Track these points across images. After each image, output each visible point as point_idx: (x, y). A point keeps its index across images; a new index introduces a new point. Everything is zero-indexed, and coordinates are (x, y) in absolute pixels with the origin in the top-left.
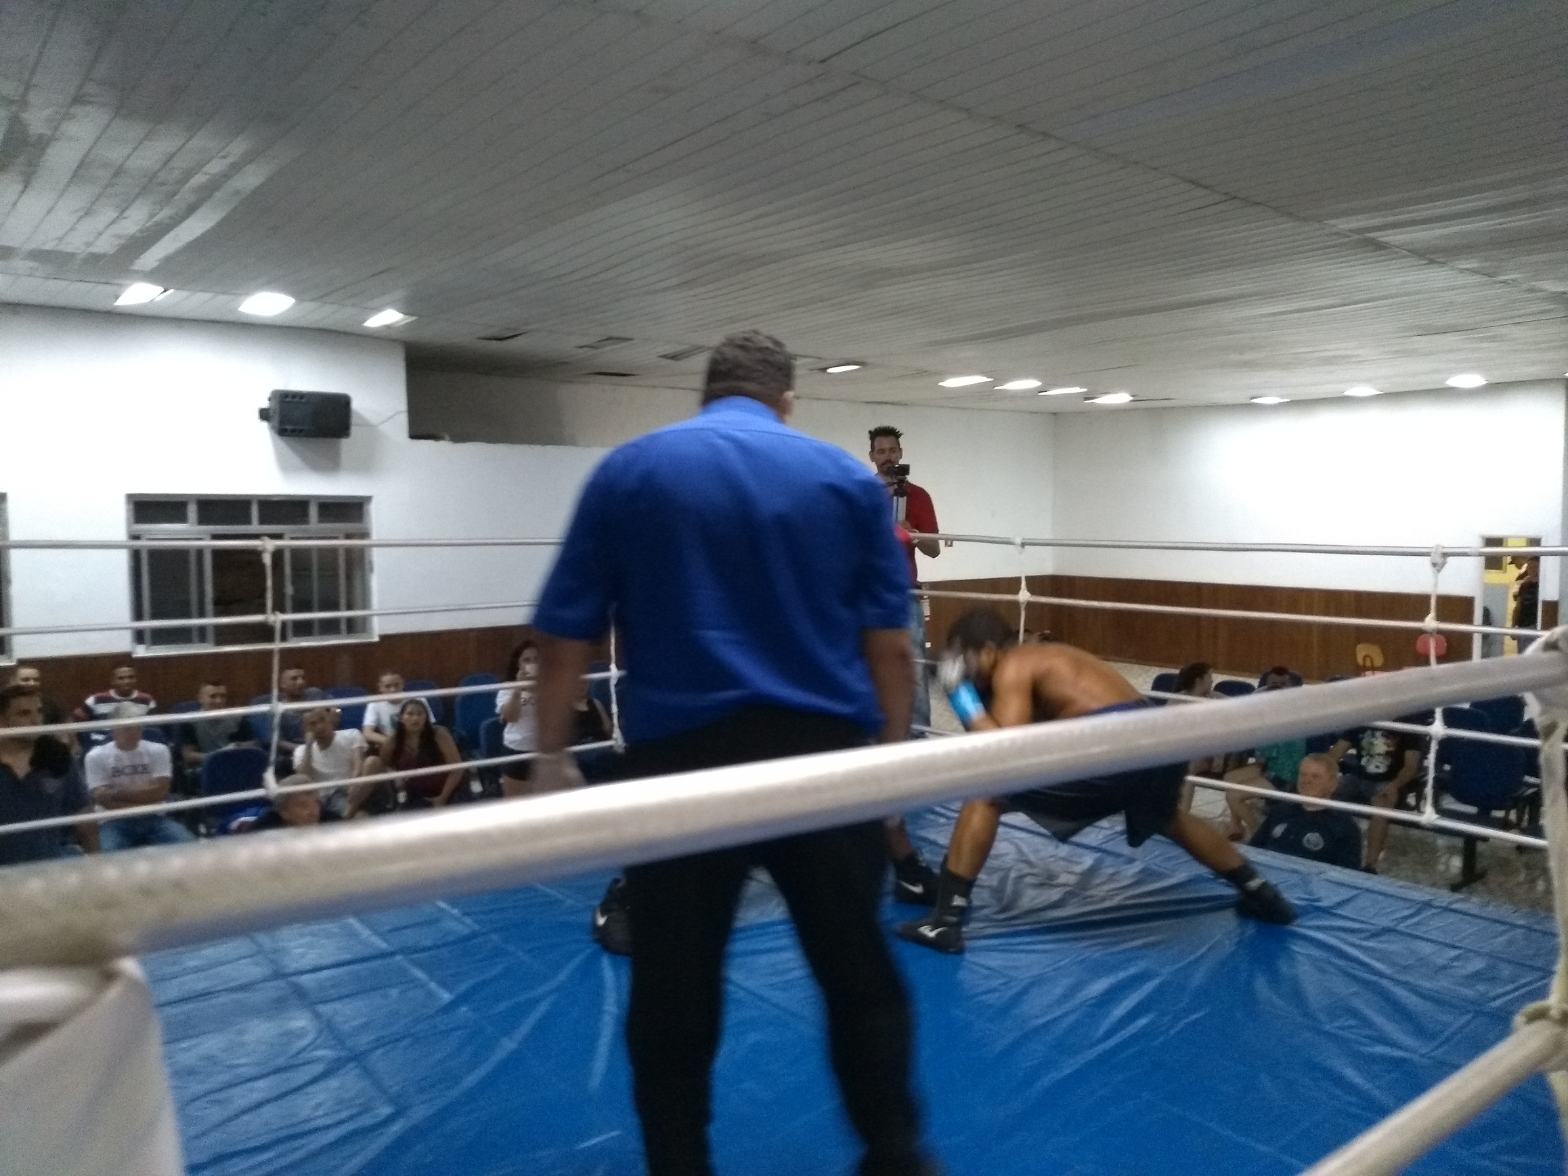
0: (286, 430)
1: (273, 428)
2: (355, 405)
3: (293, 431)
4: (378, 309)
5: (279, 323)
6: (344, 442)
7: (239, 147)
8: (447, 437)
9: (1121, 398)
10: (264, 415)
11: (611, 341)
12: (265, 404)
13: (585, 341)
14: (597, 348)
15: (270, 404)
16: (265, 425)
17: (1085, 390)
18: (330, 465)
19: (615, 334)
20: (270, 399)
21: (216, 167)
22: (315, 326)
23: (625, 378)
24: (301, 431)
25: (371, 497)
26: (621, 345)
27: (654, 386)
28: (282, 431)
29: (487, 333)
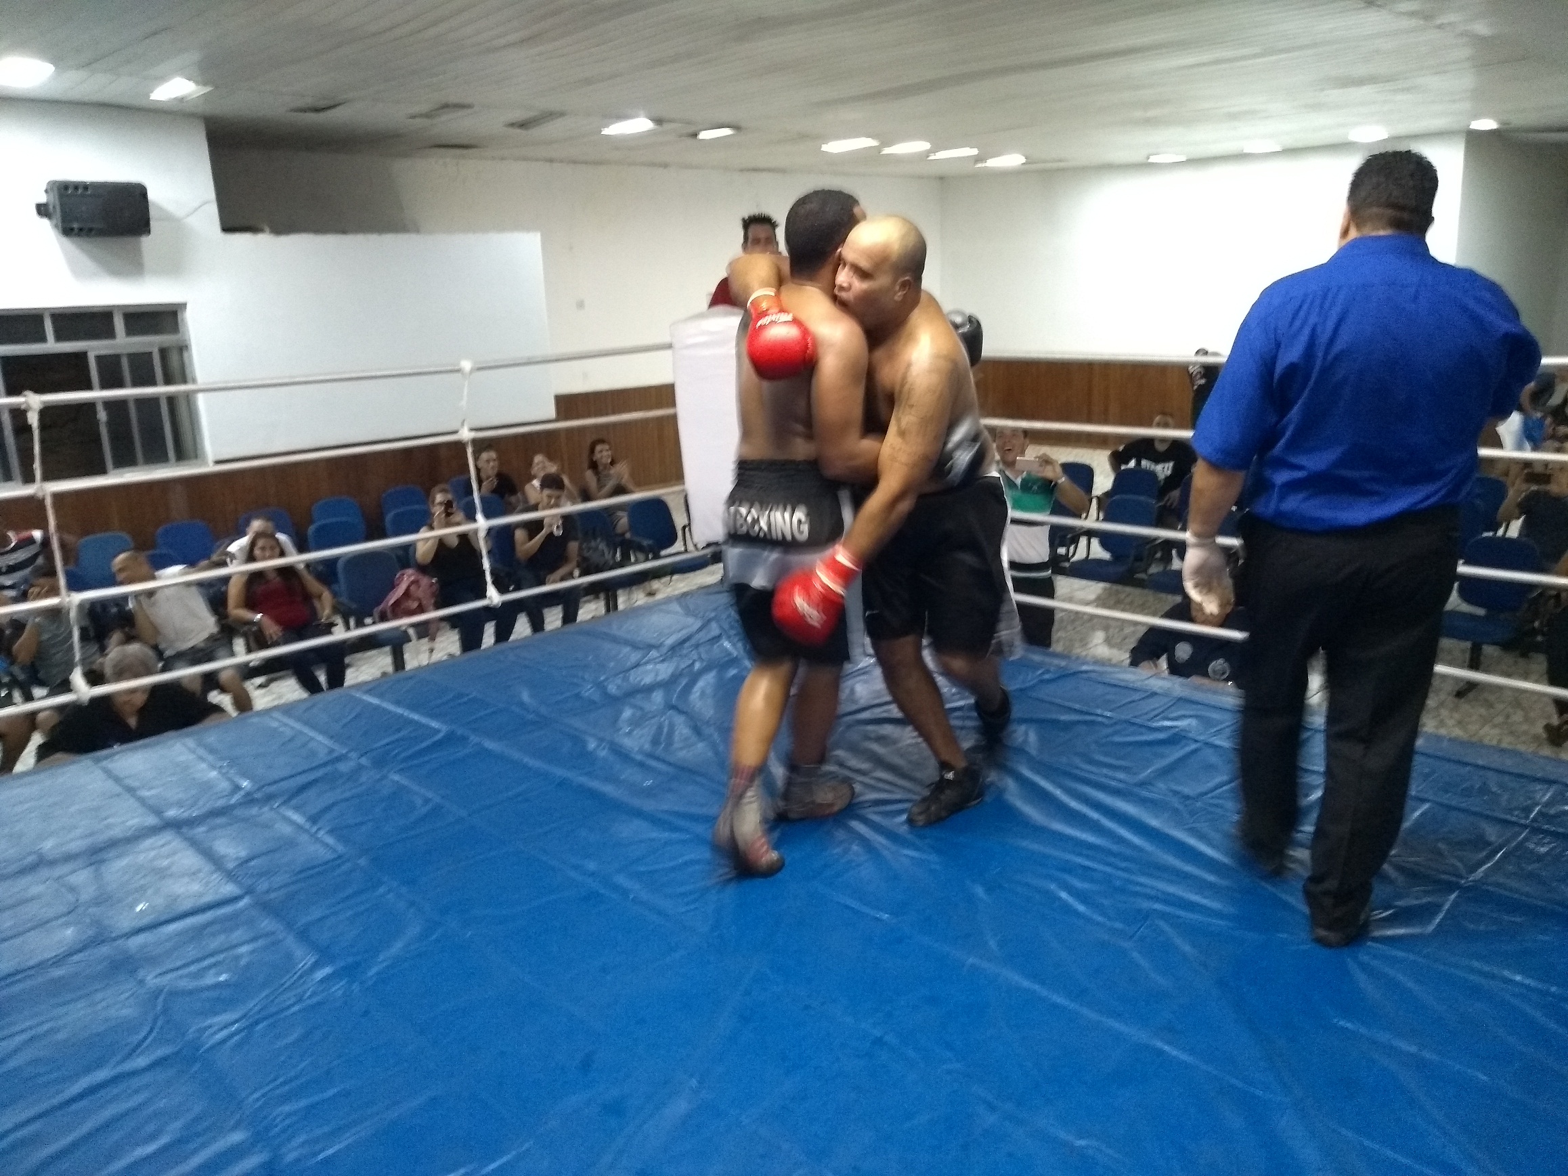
0: (72, 229)
1: (56, 226)
2: (151, 196)
3: (81, 230)
4: (162, 79)
6: (145, 241)
8: (267, 229)
9: (1012, 160)
10: (42, 210)
11: (445, 110)
12: (43, 199)
13: (417, 109)
14: (433, 117)
15: (48, 196)
16: (45, 223)
17: (975, 152)
18: (134, 268)
19: (453, 99)
20: (46, 191)
22: (86, 99)
23: (471, 149)
24: (90, 230)
25: (186, 304)
26: (461, 113)
27: (503, 159)
28: (67, 231)
29: (301, 103)
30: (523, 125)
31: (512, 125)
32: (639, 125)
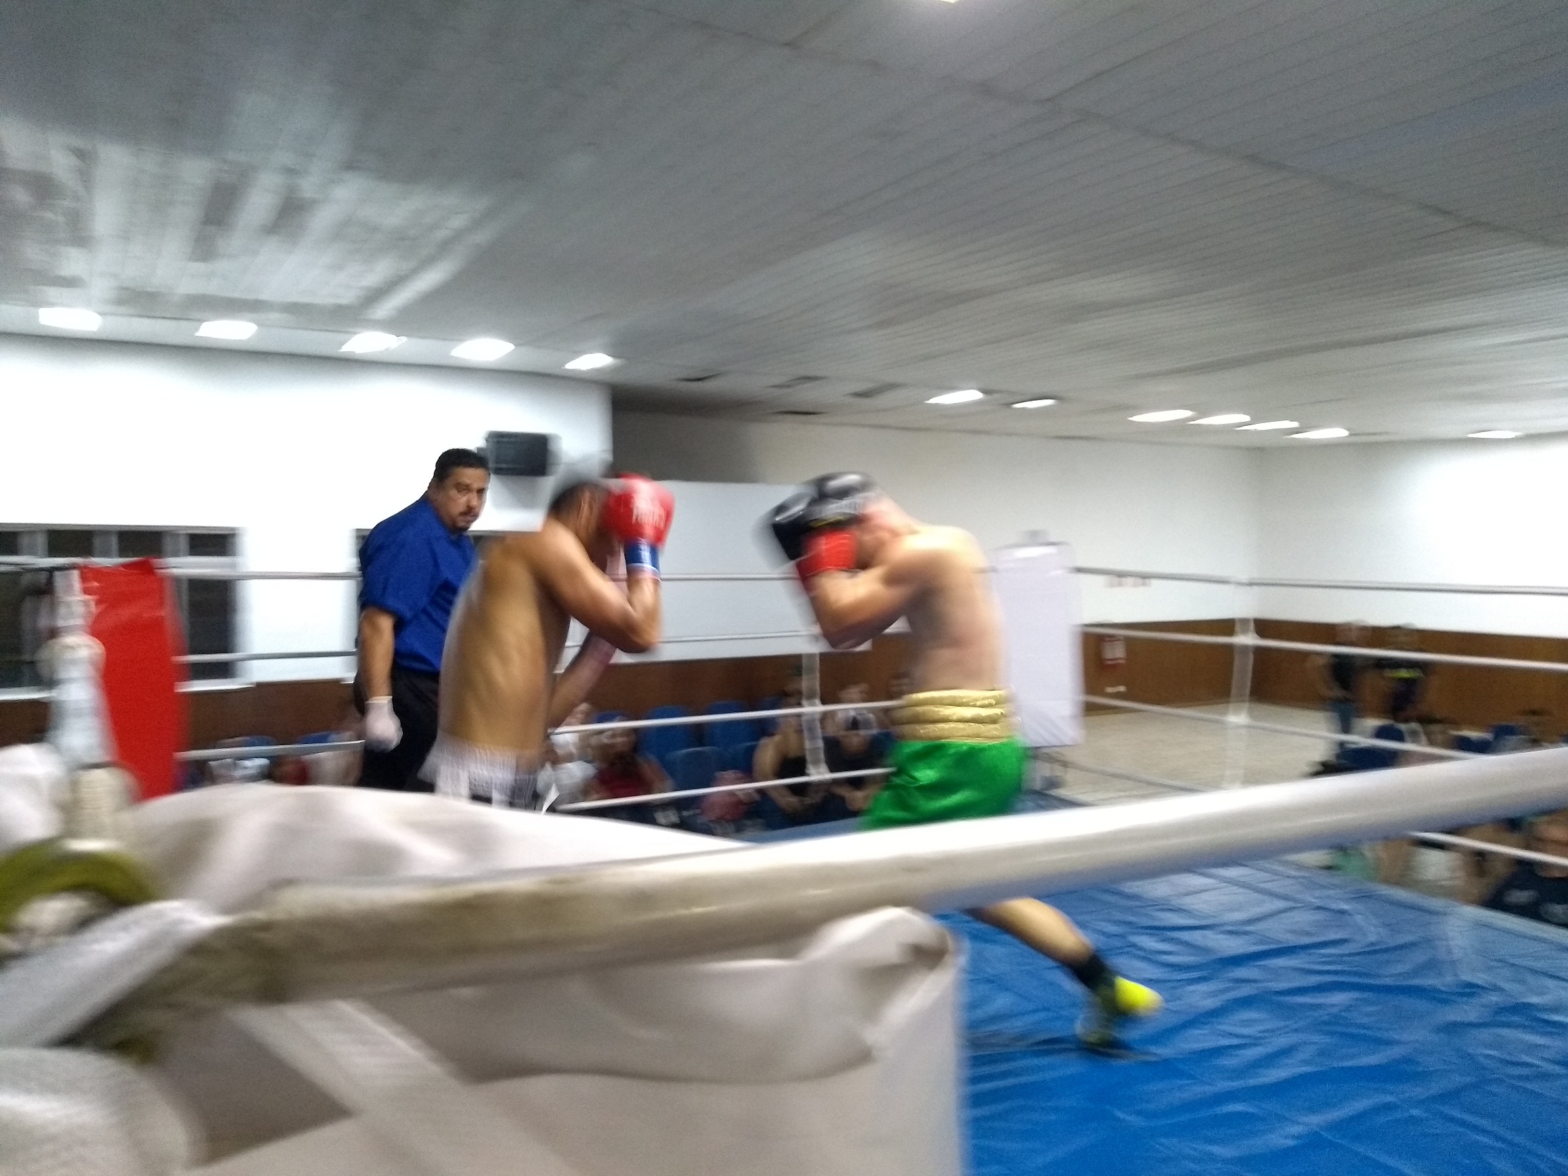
4: (582, 353)
5: (496, 367)
7: (481, 204)
9: (1334, 433)
11: (802, 381)
13: (777, 381)
14: (789, 386)
19: (810, 373)
21: (458, 222)
22: (522, 369)
23: (812, 416)
26: (813, 384)
27: (843, 424)
29: (685, 375)
30: (865, 394)
31: (854, 394)
32: (972, 395)
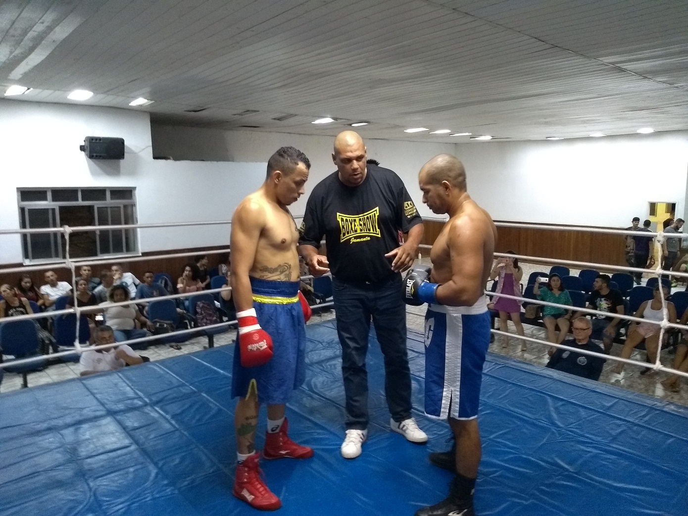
0: (93, 156)
1: (87, 155)
2: (126, 143)
3: (97, 156)
4: (135, 98)
5: (87, 104)
6: (122, 161)
8: (172, 158)
9: (487, 138)
10: (82, 148)
11: (249, 112)
13: (236, 112)
14: (243, 115)
15: (85, 143)
16: (83, 153)
17: (471, 134)
18: (115, 172)
19: (251, 109)
21: (39, 28)
23: (256, 128)
24: (100, 156)
25: (135, 188)
26: (254, 114)
27: (270, 132)
28: (91, 157)
29: (189, 108)
30: (279, 119)
31: (274, 119)
32: (328, 120)
